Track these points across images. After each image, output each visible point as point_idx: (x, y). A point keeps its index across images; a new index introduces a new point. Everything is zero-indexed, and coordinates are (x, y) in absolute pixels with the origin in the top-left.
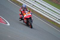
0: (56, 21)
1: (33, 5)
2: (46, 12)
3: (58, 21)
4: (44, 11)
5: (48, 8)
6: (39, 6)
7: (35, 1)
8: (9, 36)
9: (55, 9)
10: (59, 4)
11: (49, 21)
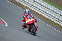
0: (55, 21)
1: (32, 5)
2: (45, 12)
3: (57, 21)
4: (43, 11)
5: (47, 8)
6: (39, 6)
7: (34, 1)
8: (7, 37)
9: (54, 9)
10: (59, 4)
11: (48, 21)
